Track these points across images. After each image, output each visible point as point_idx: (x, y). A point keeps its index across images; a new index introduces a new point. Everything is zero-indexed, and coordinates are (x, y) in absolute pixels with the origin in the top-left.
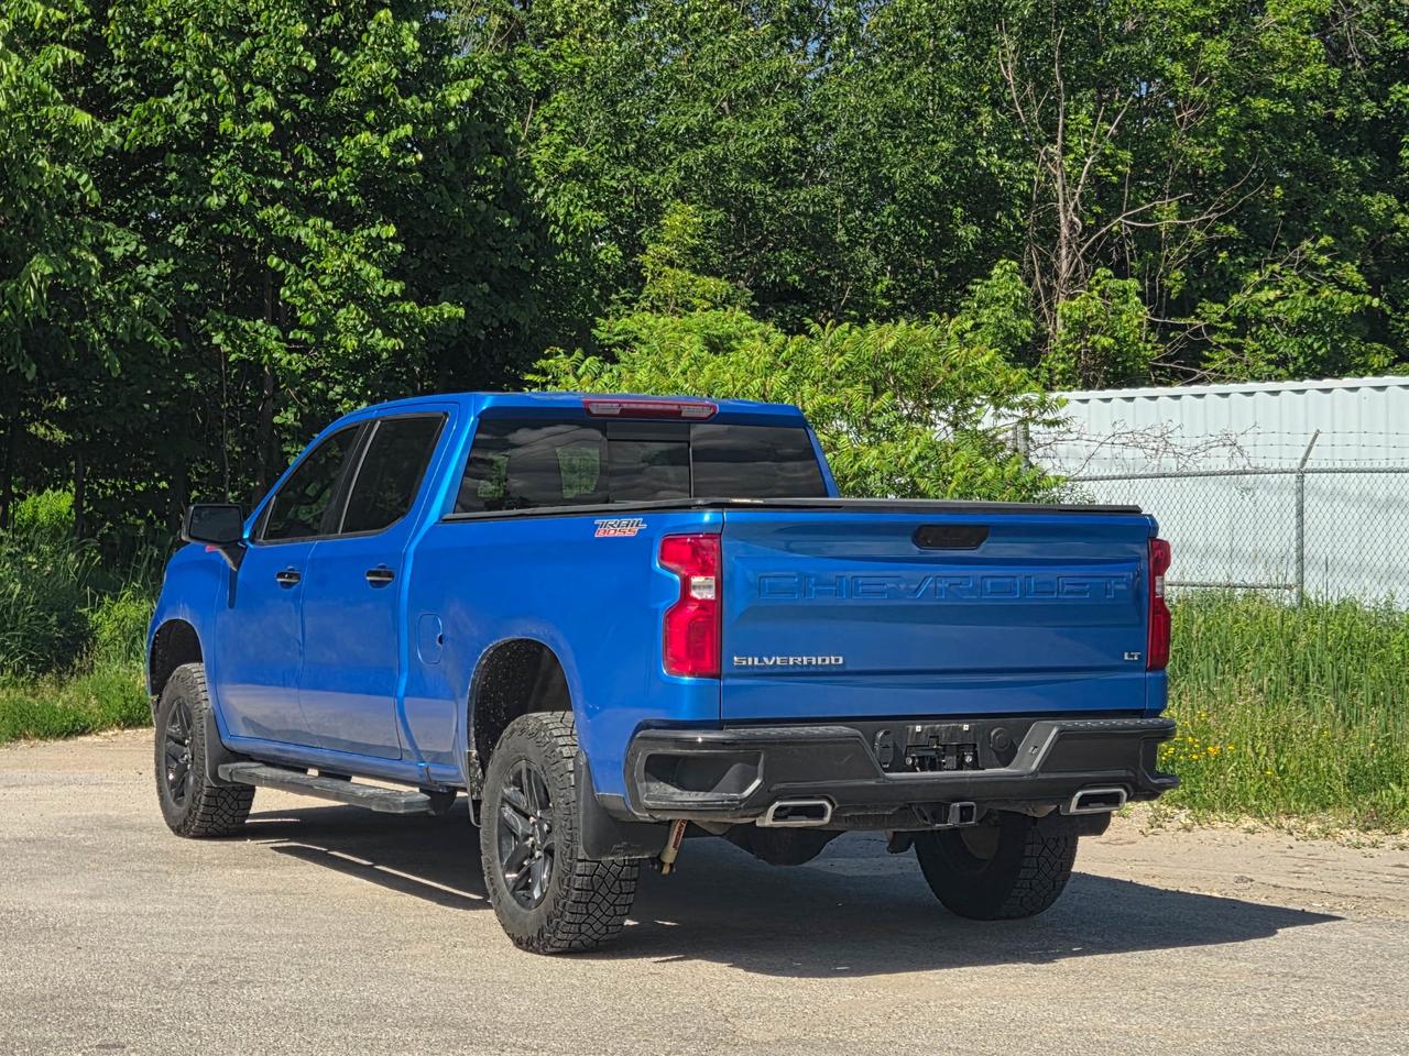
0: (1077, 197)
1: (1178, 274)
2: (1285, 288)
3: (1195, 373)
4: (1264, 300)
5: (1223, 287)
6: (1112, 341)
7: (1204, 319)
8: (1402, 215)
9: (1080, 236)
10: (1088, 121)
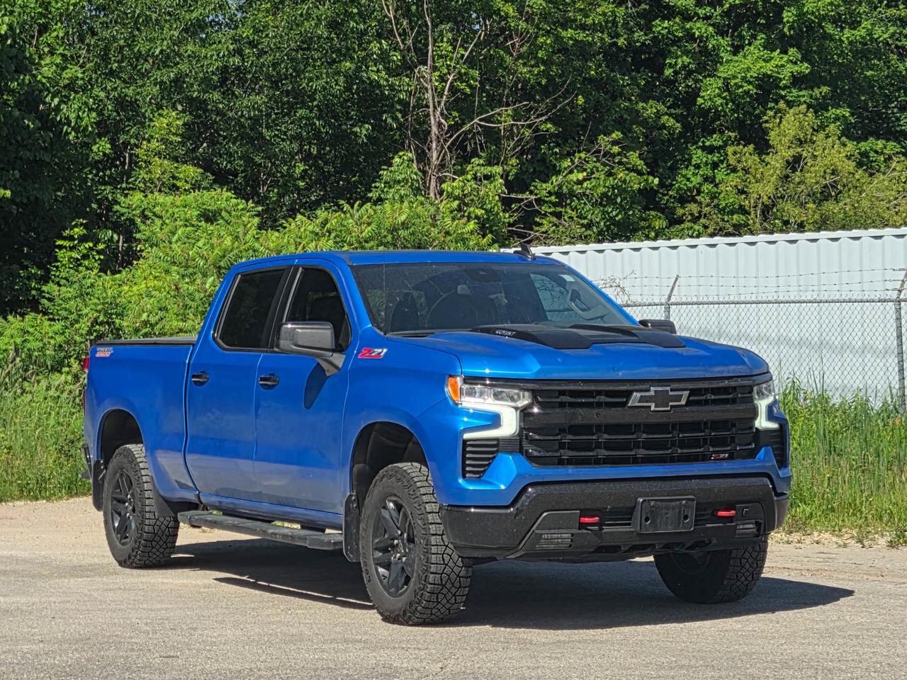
0: (443, 104)
1: (514, 161)
2: (589, 170)
3: (530, 235)
4: (575, 179)
5: (547, 170)
6: (483, 212)
7: (536, 195)
8: (667, 117)
9: (446, 134)
10: (450, 48)
